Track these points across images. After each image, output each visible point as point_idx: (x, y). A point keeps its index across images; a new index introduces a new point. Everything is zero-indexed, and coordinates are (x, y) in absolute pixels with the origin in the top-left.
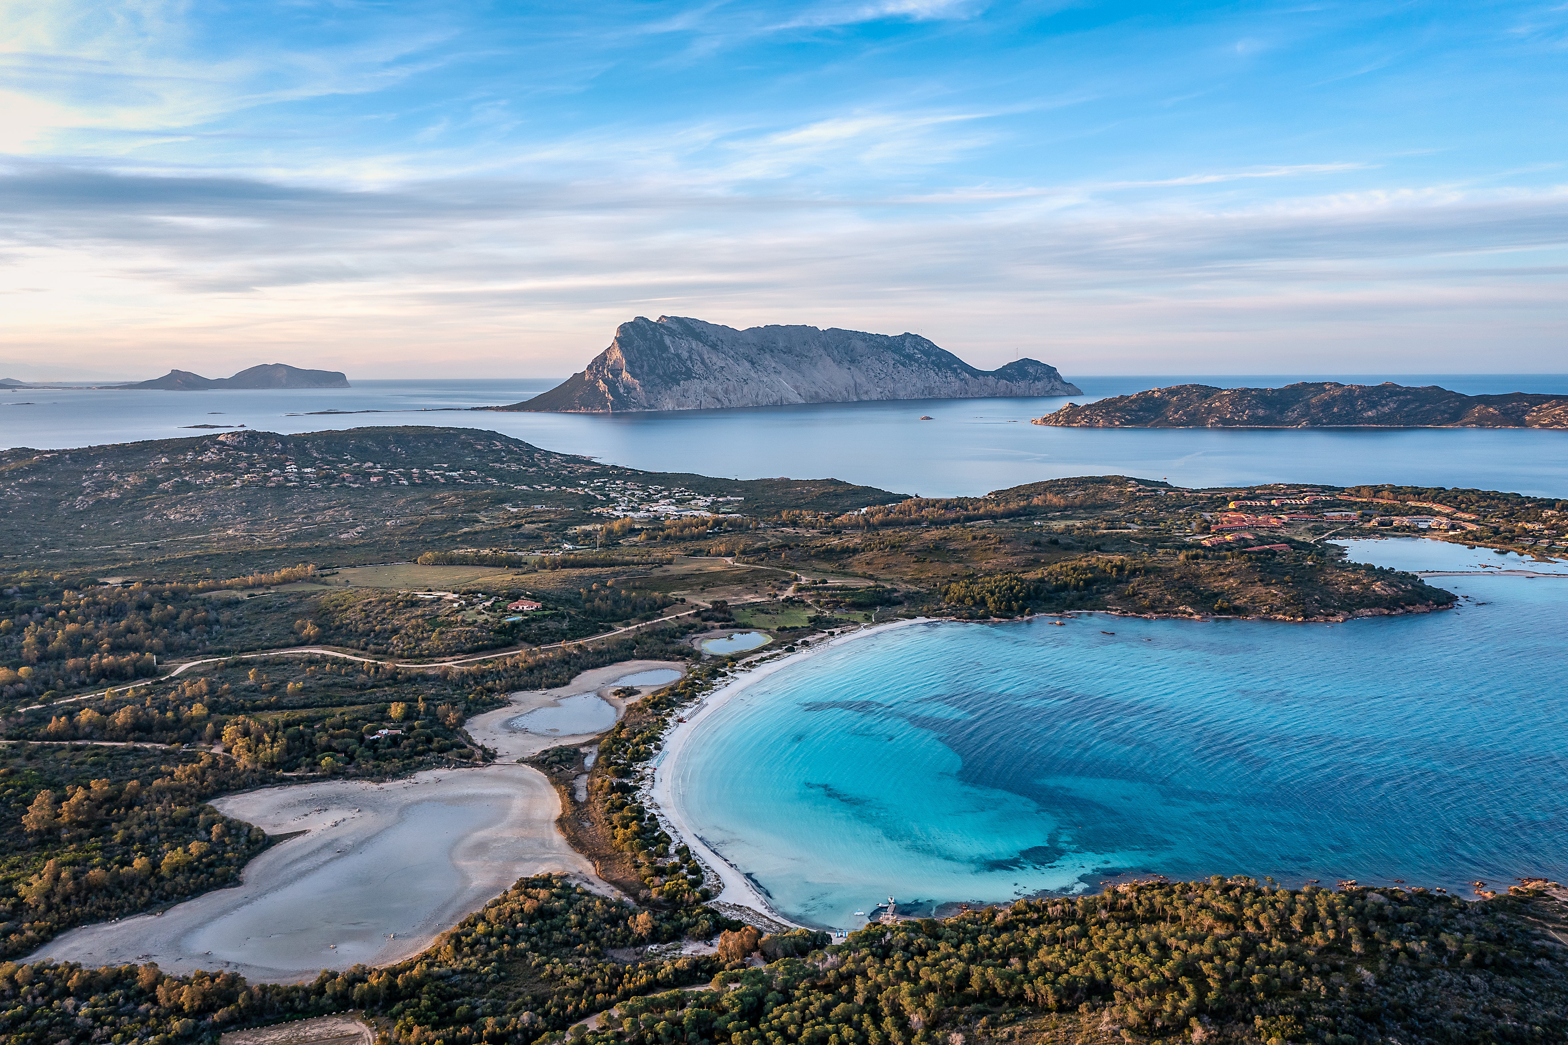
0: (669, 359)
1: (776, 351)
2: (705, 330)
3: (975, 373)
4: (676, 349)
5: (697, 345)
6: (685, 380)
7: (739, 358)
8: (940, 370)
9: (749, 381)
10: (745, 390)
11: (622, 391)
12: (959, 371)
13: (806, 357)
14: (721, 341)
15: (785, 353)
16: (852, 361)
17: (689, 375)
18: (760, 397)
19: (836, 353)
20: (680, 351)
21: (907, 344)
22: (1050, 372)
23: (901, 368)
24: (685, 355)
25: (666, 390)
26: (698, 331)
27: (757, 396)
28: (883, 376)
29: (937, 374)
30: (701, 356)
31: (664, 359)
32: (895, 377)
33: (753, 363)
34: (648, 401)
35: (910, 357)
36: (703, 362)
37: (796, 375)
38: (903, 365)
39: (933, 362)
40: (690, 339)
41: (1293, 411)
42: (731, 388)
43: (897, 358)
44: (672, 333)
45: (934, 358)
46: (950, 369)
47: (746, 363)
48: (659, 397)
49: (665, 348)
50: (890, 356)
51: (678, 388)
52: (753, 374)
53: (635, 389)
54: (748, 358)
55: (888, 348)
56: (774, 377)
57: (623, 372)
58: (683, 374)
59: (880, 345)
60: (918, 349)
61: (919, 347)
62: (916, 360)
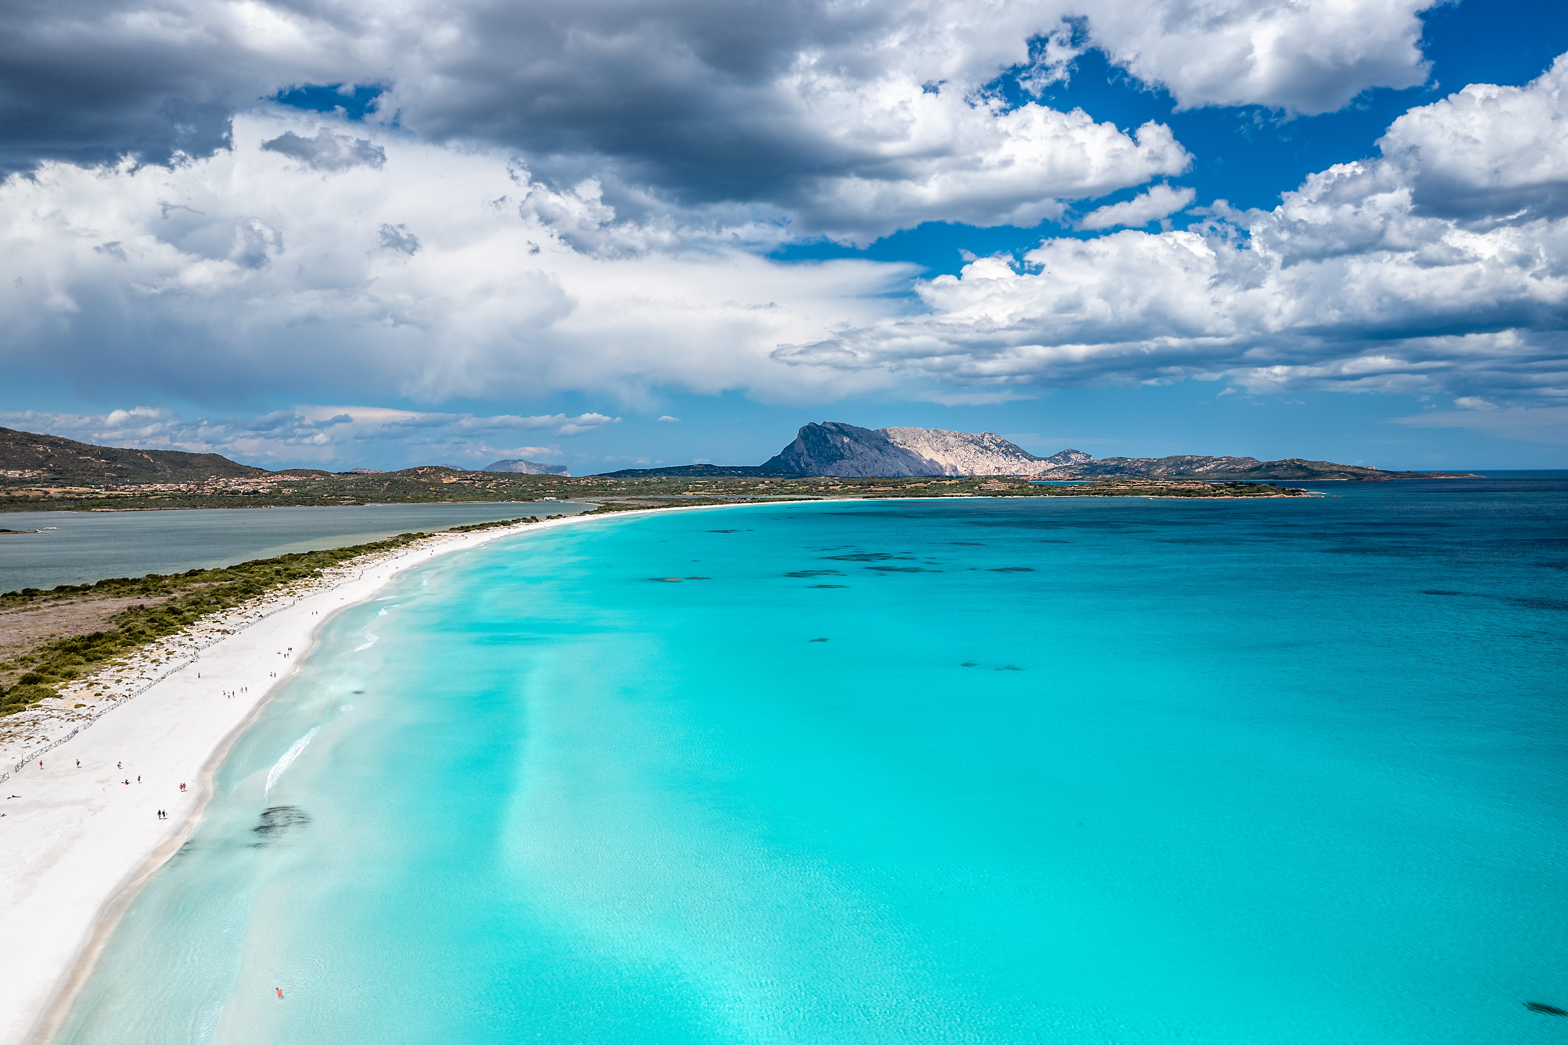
0: (830, 447)
3: (1032, 459)
4: (834, 441)
5: (847, 439)
6: (840, 459)
7: (872, 448)
8: (1007, 456)
9: (878, 461)
10: (876, 465)
11: (803, 466)
12: (1021, 457)
13: (916, 447)
14: (861, 437)
15: (901, 445)
16: (947, 450)
17: (842, 457)
18: (885, 471)
19: (936, 445)
20: (836, 443)
21: (985, 440)
22: (1085, 459)
23: (980, 454)
24: (839, 445)
25: (829, 465)
26: (846, 431)
27: (883, 470)
28: (968, 459)
29: (1006, 459)
30: (849, 445)
31: (827, 448)
32: (976, 460)
33: (881, 451)
34: (819, 472)
35: (987, 448)
36: (850, 449)
37: (908, 459)
38: (982, 453)
39: (1003, 451)
40: (842, 435)
42: (867, 465)
44: (831, 432)
45: (1004, 449)
46: (1015, 456)
47: (876, 451)
48: (825, 469)
49: (828, 441)
50: (972, 447)
51: (836, 464)
52: (880, 457)
53: (811, 464)
54: (877, 447)
55: (972, 442)
56: (894, 459)
57: (803, 453)
58: (839, 456)
59: (966, 440)
60: (993, 443)
61: (994, 441)
62: (990, 450)
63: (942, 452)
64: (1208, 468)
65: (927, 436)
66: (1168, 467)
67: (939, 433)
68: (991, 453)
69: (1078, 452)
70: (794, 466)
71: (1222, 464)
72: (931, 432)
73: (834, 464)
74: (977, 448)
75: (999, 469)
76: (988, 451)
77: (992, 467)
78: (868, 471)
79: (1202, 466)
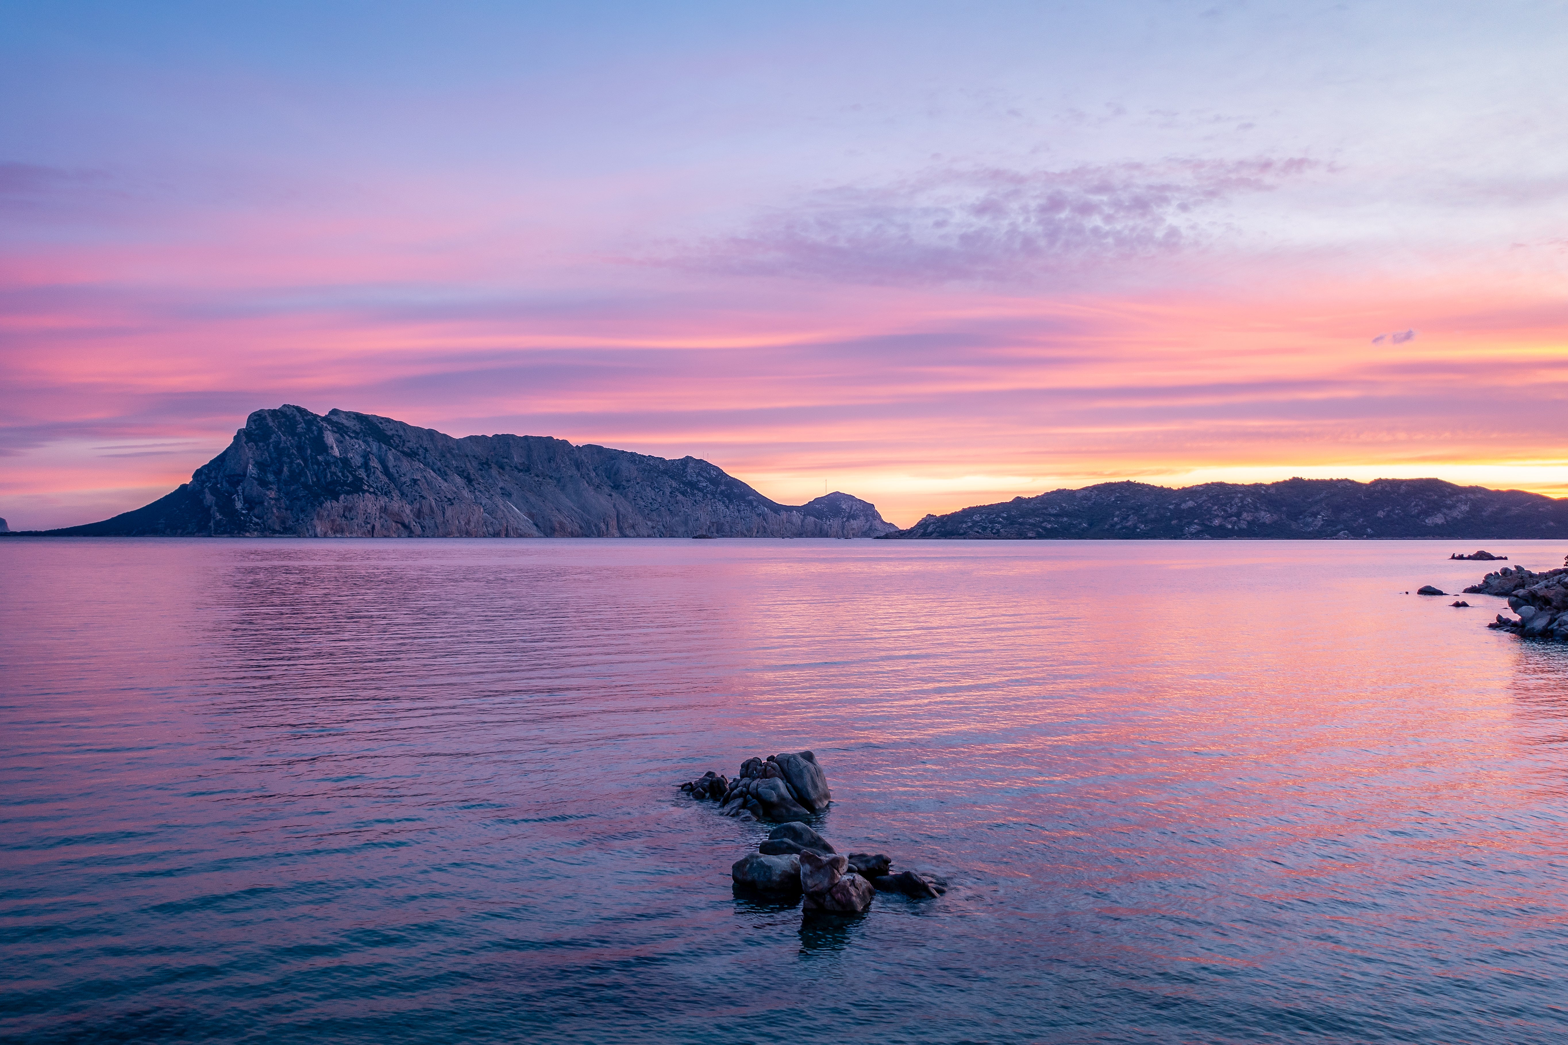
0: (328, 464)
1: (507, 468)
2: (401, 433)
3: (776, 508)
4: (344, 450)
5: (380, 448)
6: (348, 493)
7: (449, 472)
8: (731, 501)
9: (456, 502)
10: (449, 512)
11: (239, 505)
12: (755, 504)
13: (551, 477)
14: (426, 449)
15: (520, 471)
16: (616, 487)
17: (357, 487)
18: (472, 525)
19: (593, 474)
20: (350, 455)
21: (689, 470)
22: (867, 511)
23: (680, 497)
24: (357, 460)
25: (313, 506)
26: (389, 433)
27: (468, 523)
28: (656, 506)
29: (728, 507)
30: (383, 462)
31: (319, 463)
32: (672, 508)
33: (469, 480)
34: (283, 522)
35: (693, 485)
36: (386, 471)
37: (532, 498)
38: (683, 493)
39: (722, 492)
40: (370, 439)
41: (1315, 515)
42: (426, 510)
43: (674, 484)
44: (340, 430)
45: (723, 488)
47: (458, 480)
48: (302, 516)
49: (324, 448)
50: (665, 481)
51: (335, 504)
52: (466, 493)
53: (262, 503)
54: (462, 473)
55: (665, 472)
56: (499, 500)
57: (245, 475)
58: (348, 485)
60: (703, 477)
61: (705, 474)
62: (699, 490)
63: (607, 490)
68: (701, 494)
70: (210, 507)
76: (696, 492)
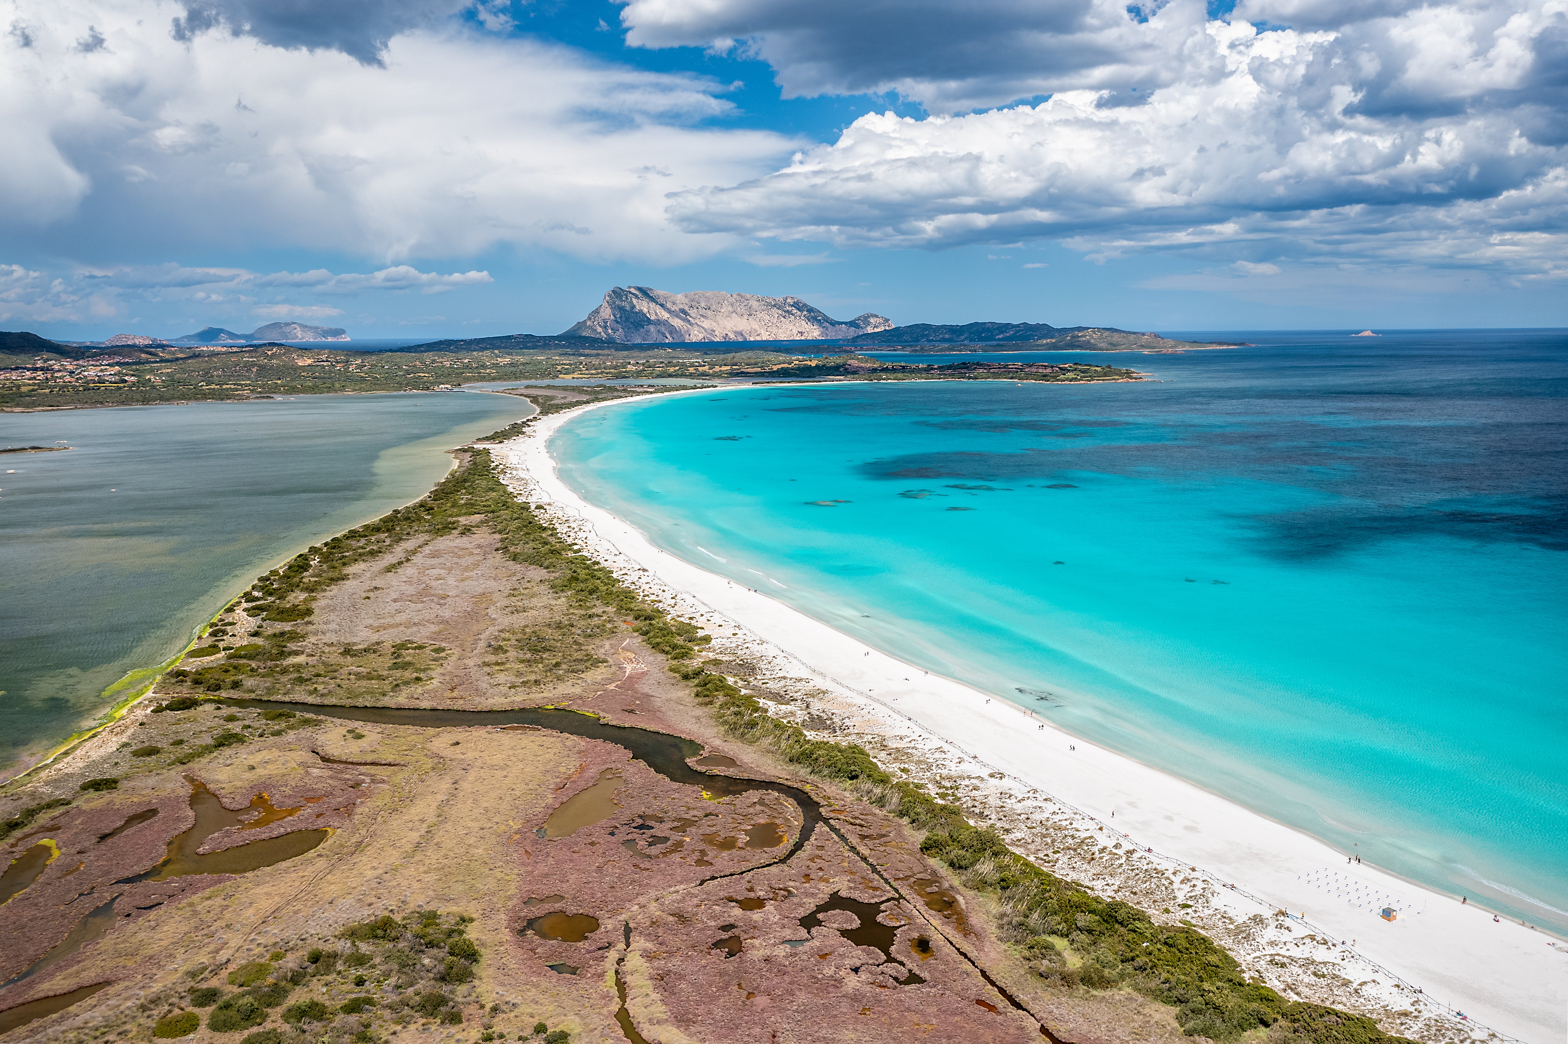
0: (637, 313)
1: (700, 308)
3: (834, 323)
5: (652, 304)
6: (646, 325)
7: (678, 312)
8: (809, 320)
10: (682, 331)
12: (822, 321)
13: (720, 312)
15: (706, 309)
16: (750, 315)
17: (649, 322)
18: (691, 336)
19: (739, 309)
23: (782, 319)
26: (651, 295)
27: (689, 335)
28: (770, 324)
32: (778, 325)
33: (686, 315)
35: (789, 312)
37: (713, 323)
39: (804, 316)
40: (648, 300)
44: (636, 297)
45: (805, 313)
46: (817, 320)
48: (633, 335)
50: (775, 311)
51: (643, 330)
53: (618, 330)
55: (775, 306)
59: (769, 304)
60: (795, 307)
63: (746, 317)
64: (1008, 335)
65: (730, 300)
66: (971, 333)
67: (742, 297)
68: (793, 317)
69: (876, 316)
70: (601, 332)
71: (1020, 330)
72: (735, 296)
73: (641, 330)
74: (780, 312)
75: (802, 333)
76: (791, 316)
77: (795, 331)
78: (675, 336)
79: (1002, 332)
